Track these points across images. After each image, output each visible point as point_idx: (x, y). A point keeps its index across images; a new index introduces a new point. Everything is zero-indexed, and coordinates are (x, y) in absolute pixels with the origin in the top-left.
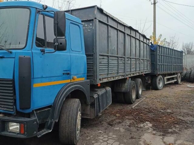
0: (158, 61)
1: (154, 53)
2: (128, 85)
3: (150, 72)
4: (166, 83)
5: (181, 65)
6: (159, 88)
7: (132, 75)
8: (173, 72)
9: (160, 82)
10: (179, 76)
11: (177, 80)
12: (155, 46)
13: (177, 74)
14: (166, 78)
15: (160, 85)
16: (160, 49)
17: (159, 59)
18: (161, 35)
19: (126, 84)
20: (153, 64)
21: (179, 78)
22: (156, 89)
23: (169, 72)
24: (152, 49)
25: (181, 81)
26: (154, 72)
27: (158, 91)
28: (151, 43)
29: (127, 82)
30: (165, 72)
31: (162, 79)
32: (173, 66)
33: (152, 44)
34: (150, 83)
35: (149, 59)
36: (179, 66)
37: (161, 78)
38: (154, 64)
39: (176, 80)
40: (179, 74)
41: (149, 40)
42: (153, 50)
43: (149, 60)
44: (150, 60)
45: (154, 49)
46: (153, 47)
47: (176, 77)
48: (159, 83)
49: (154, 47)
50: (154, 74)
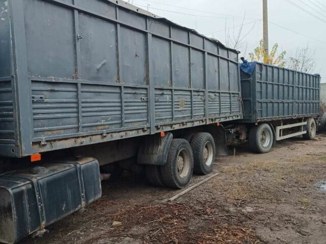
0: (258, 95)
1: (249, 79)
2: (164, 148)
3: (239, 118)
4: (278, 138)
5: (317, 101)
6: (263, 149)
7: (177, 127)
8: (295, 116)
9: (264, 137)
10: (313, 124)
11: (308, 132)
12: (251, 65)
13: (306, 119)
14: (278, 128)
15: (266, 144)
16: (261, 70)
17: (261, 92)
18: (276, 46)
19: (161, 147)
20: (247, 101)
21: (311, 128)
22: (257, 151)
23: (287, 117)
24: (246, 71)
25: (317, 133)
26: (251, 117)
27: (260, 155)
28: (242, 59)
29: (163, 143)
30: (276, 117)
31: (269, 132)
32: (297, 105)
33: (245, 62)
34: (244, 140)
35: (236, 92)
36: (311, 104)
37: (266, 129)
38: (250, 102)
39: (305, 132)
40: (312, 120)
41: (237, 54)
42: (246, 74)
43: (238, 94)
44: (240, 93)
45: (250, 71)
46: (247, 66)
47: (304, 126)
48: (263, 140)
49: (249, 68)
50: (249, 122)
